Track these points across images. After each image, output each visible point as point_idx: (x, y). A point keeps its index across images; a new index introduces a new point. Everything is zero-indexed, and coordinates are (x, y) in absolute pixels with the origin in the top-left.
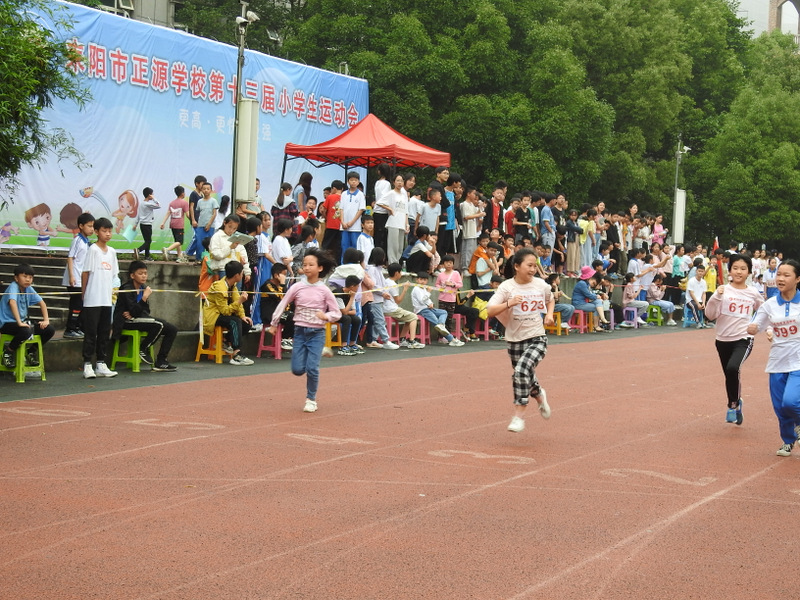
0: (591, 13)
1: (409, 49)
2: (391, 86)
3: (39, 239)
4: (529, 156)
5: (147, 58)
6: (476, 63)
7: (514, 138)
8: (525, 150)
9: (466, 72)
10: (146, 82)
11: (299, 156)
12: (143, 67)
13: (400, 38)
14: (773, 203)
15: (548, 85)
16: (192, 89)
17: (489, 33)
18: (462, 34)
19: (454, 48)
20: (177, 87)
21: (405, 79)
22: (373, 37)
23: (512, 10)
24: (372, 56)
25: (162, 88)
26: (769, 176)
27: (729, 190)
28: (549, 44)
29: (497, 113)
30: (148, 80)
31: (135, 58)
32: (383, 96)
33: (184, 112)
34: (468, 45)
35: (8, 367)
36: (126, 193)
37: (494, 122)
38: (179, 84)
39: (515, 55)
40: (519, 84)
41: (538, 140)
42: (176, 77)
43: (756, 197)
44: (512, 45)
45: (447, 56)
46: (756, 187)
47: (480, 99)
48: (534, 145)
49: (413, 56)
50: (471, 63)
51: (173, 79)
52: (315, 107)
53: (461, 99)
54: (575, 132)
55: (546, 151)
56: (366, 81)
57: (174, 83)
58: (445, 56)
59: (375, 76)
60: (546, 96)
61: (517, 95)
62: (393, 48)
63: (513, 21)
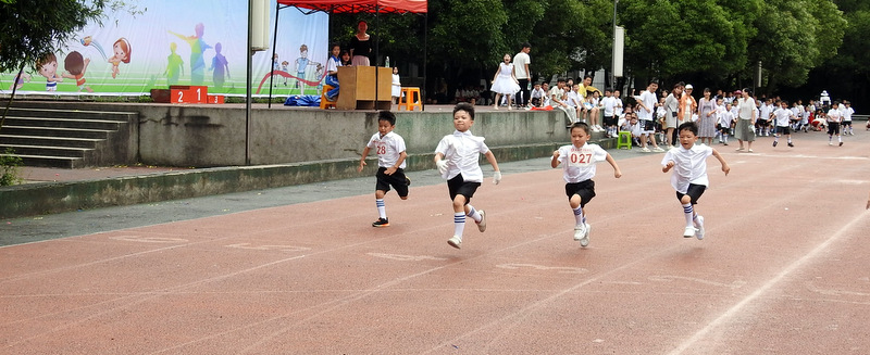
3: (48, 85)
11: (289, 5)
14: (699, 37)
26: (694, 12)
27: (658, 25)
36: (119, 41)
43: (683, 31)
46: (682, 22)
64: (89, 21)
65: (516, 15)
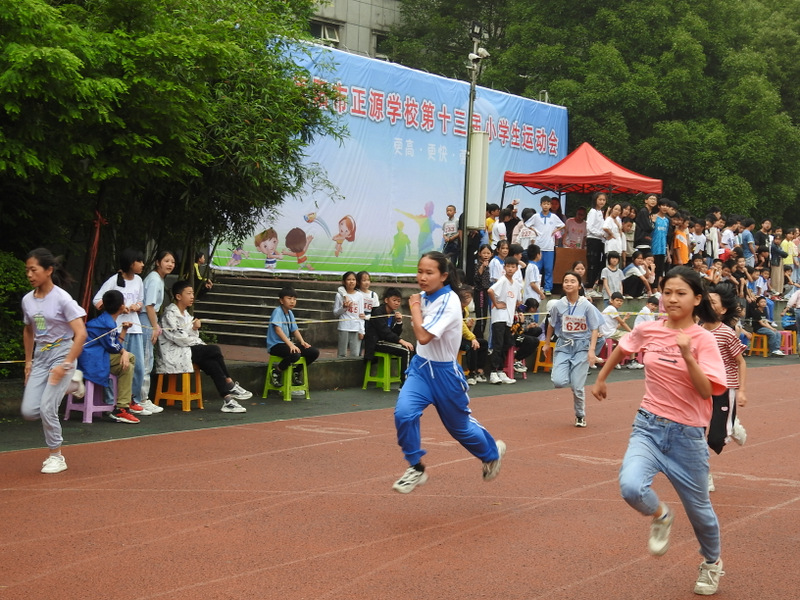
0: (785, 40)
1: (607, 78)
2: (590, 113)
3: (267, 262)
4: (725, 180)
5: (364, 90)
6: (673, 90)
7: (710, 162)
8: (720, 175)
9: (662, 99)
10: (364, 113)
11: (517, 183)
12: (362, 99)
13: (598, 67)
15: (743, 110)
16: (405, 118)
17: (686, 60)
18: (658, 62)
19: (651, 75)
20: (392, 117)
21: (602, 106)
22: (571, 65)
23: (707, 38)
24: (571, 84)
25: (378, 118)
28: (744, 71)
29: (694, 138)
30: (365, 110)
31: (354, 91)
32: (582, 123)
33: (398, 141)
34: (664, 73)
35: (276, 386)
36: (344, 219)
37: (690, 148)
38: (394, 114)
39: (710, 81)
40: (713, 110)
41: (733, 165)
42: (391, 108)
44: (708, 71)
45: (644, 83)
47: (677, 125)
48: (729, 169)
49: (611, 84)
50: (667, 90)
51: (389, 110)
52: (518, 134)
53: (659, 125)
54: (771, 156)
55: (741, 175)
56: (565, 108)
57: (389, 113)
58: (643, 83)
59: (574, 103)
60: (741, 122)
61: (713, 121)
62: (591, 77)
63: (708, 48)
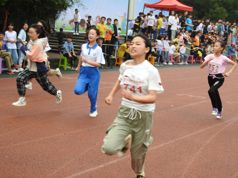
3: (73, 29)
4: (218, 8)
7: (214, 3)
11: (148, 7)
36: (98, 16)
48: (220, 5)
54: (233, 1)
64: (68, 9)
65: (231, 14)
